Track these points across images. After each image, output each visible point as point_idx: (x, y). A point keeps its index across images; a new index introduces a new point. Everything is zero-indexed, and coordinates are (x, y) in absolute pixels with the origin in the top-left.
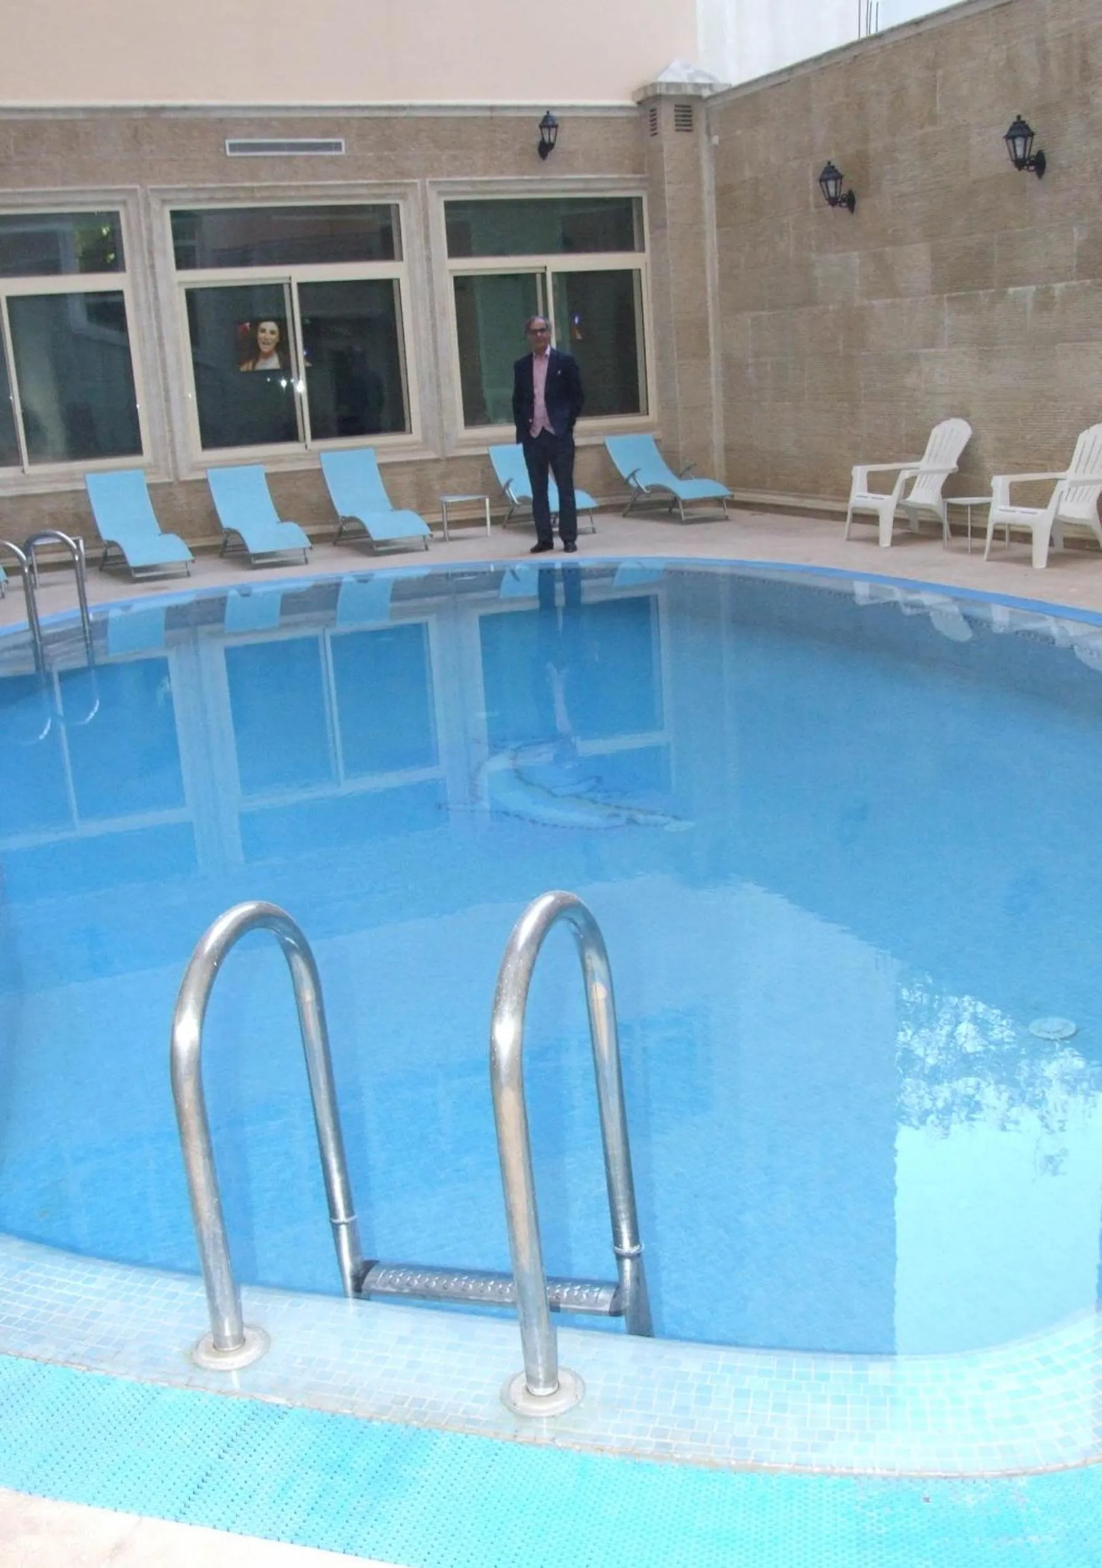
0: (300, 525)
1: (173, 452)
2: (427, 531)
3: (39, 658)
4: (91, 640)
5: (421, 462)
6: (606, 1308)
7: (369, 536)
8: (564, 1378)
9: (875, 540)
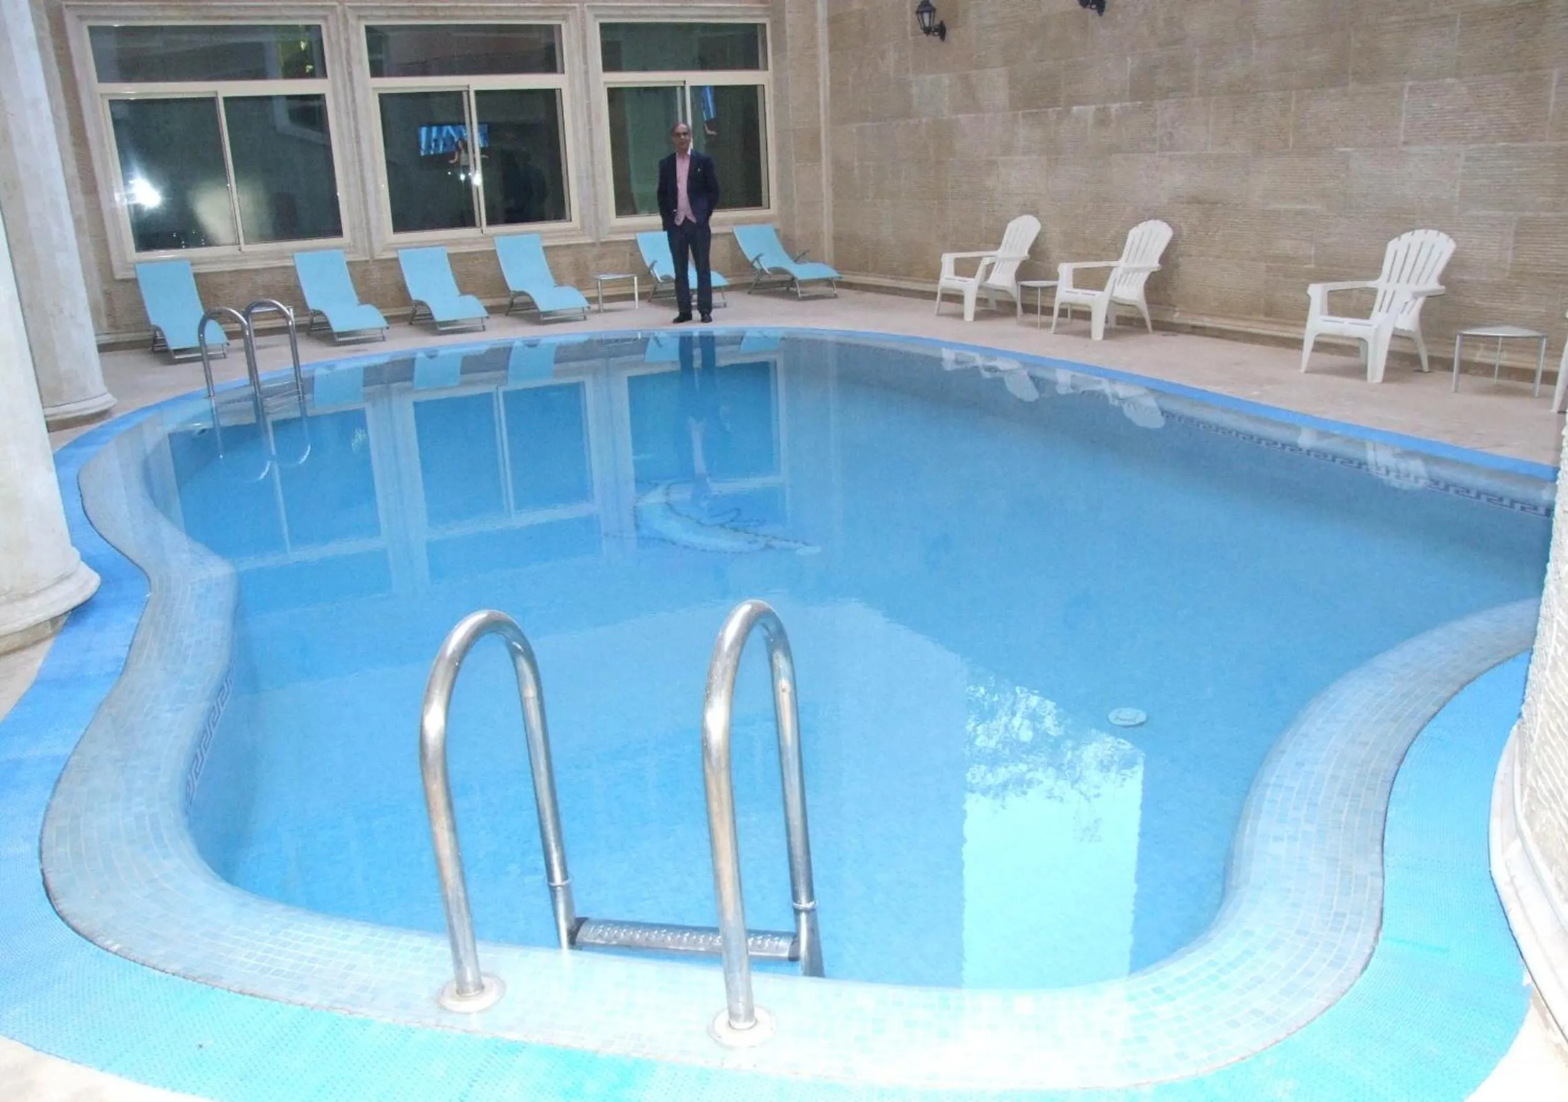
0: (479, 298)
1: (369, 235)
2: (585, 304)
3: (259, 410)
4: (303, 393)
5: (579, 245)
6: (786, 954)
7: (536, 308)
8: (758, 1013)
9: (960, 316)
